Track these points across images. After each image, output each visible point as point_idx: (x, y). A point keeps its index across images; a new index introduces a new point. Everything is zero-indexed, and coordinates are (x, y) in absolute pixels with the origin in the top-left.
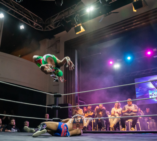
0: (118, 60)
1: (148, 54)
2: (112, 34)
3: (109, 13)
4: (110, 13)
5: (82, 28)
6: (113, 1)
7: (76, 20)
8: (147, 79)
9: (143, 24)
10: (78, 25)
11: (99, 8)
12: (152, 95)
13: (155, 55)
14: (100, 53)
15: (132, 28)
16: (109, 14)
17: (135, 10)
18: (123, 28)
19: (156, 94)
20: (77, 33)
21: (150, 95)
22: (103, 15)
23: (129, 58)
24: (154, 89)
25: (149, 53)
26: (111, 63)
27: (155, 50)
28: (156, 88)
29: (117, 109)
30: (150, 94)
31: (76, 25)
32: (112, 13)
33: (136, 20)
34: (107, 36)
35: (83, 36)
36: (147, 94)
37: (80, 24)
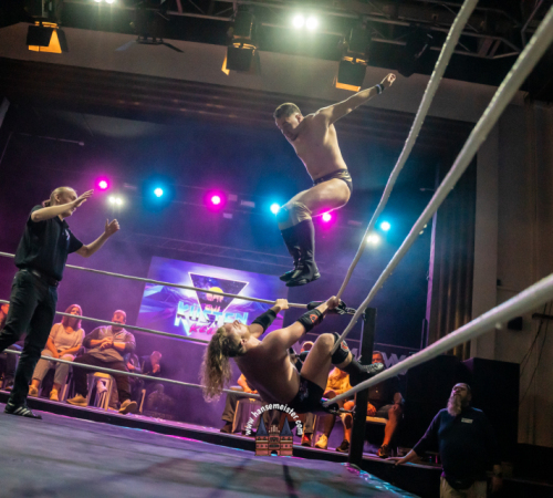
0: (126, 186)
1: (212, 203)
2: (137, 103)
3: (154, 39)
4: (158, 39)
5: (54, 38)
6: (180, 13)
7: (46, 5)
8: (186, 270)
9: (231, 116)
10: (46, 24)
11: (133, 9)
12: (183, 317)
13: (228, 212)
14: (82, 144)
15: (201, 112)
16: (154, 43)
17: (227, 68)
18: (176, 101)
19: (194, 318)
20: (31, 48)
21: (179, 316)
22: (136, 37)
23: (159, 192)
24: (194, 301)
25: (216, 200)
26: (103, 184)
27: (232, 198)
28: (200, 300)
29: (70, 328)
30: (180, 311)
31: (41, 20)
32: (162, 43)
33: (216, 97)
34: (121, 102)
35: (46, 66)
36: (171, 310)
37: (54, 25)
